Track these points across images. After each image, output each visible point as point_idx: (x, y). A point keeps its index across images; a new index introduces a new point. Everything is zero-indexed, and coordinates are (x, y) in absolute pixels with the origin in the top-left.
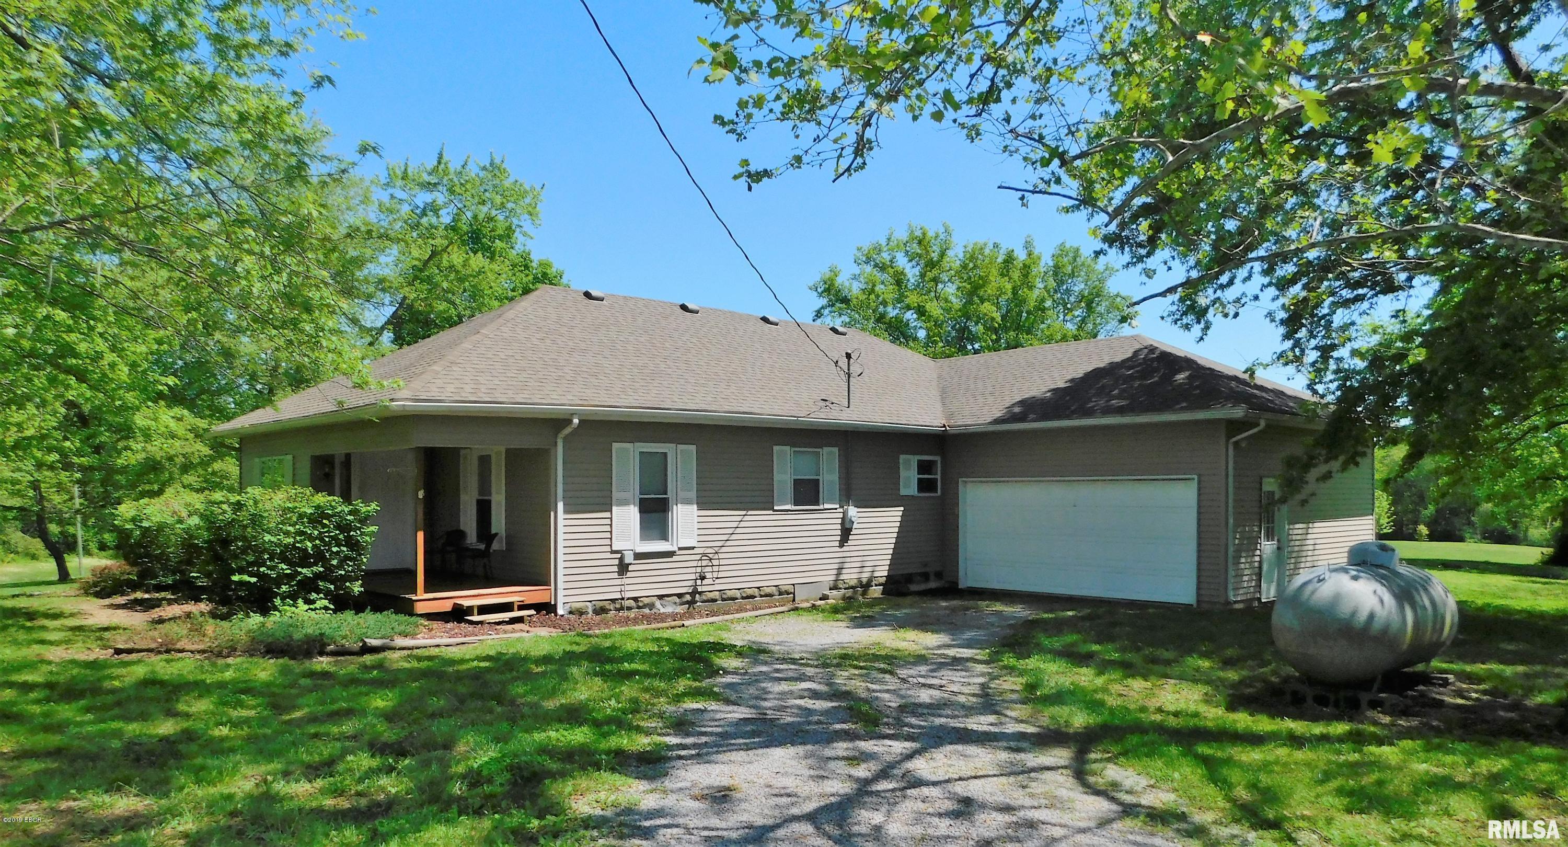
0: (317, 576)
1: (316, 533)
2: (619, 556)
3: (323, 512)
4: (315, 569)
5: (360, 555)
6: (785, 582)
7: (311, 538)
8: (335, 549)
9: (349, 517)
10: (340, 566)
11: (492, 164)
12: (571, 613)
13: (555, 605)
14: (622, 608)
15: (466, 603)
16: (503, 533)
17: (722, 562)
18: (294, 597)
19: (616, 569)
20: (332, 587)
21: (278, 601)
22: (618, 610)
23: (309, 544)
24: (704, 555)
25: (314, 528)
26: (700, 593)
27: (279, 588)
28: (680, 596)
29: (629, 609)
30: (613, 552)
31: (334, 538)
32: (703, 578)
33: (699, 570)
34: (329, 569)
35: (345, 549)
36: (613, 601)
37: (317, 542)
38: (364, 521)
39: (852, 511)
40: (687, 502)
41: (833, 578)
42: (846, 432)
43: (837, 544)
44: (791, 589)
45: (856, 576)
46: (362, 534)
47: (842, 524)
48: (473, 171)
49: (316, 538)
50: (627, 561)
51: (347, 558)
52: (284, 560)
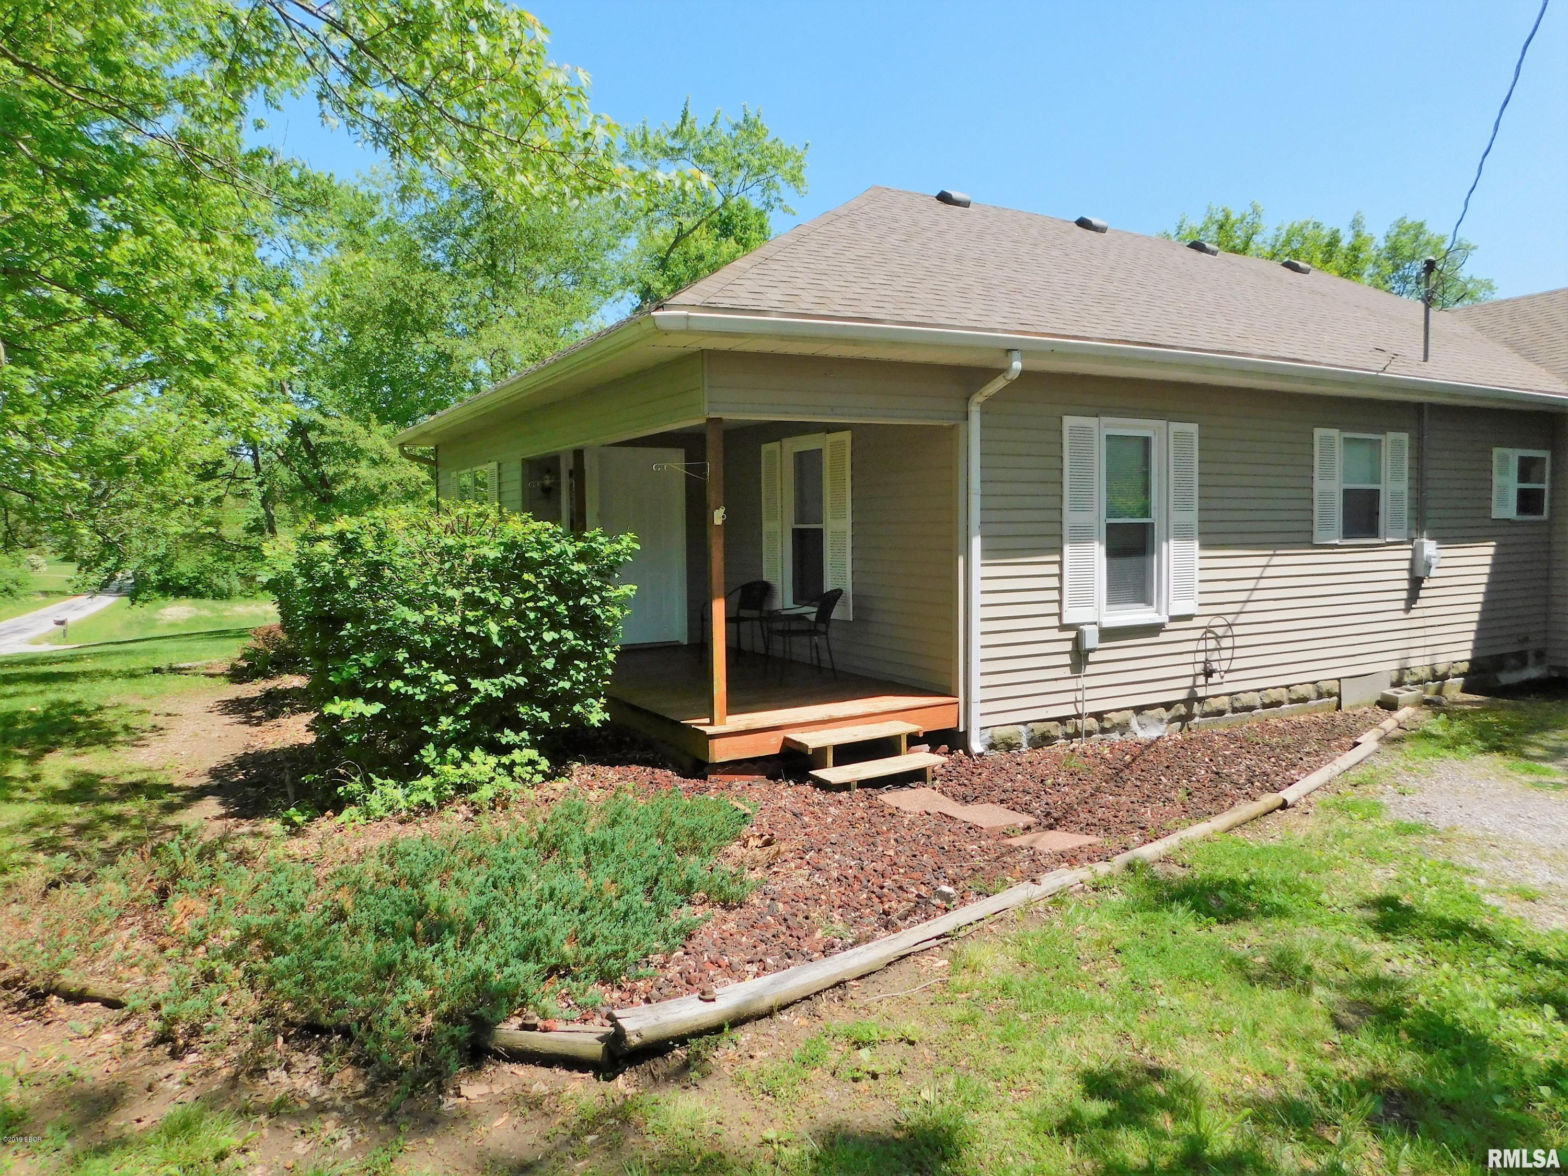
0: (513, 695)
1: (508, 602)
2: (1072, 634)
3: (521, 556)
4: (508, 680)
5: (601, 646)
6: (1326, 675)
7: (494, 611)
8: (548, 636)
9: (580, 567)
10: (561, 671)
11: (745, 121)
12: (992, 746)
13: (966, 733)
14: (1077, 734)
15: (812, 739)
16: (848, 588)
17: (1239, 641)
18: (466, 741)
19: (1067, 659)
20: (546, 716)
21: (429, 753)
22: (1069, 737)
23: (494, 628)
24: (1208, 629)
25: (504, 591)
26: (1201, 700)
27: (434, 723)
28: (1168, 706)
29: (1089, 734)
30: (1063, 627)
31: (548, 612)
32: (1208, 673)
33: (1201, 657)
34: (538, 678)
35: (569, 635)
36: (1062, 720)
37: (512, 621)
38: (607, 573)
39: (1430, 548)
40: (1183, 534)
41: (1395, 665)
42: (1419, 406)
43: (1402, 605)
44: (1333, 686)
45: (1427, 661)
46: (604, 602)
47: (1411, 570)
48: (723, 130)
49: (507, 615)
50: (1089, 645)
51: (575, 654)
52: (443, 663)
